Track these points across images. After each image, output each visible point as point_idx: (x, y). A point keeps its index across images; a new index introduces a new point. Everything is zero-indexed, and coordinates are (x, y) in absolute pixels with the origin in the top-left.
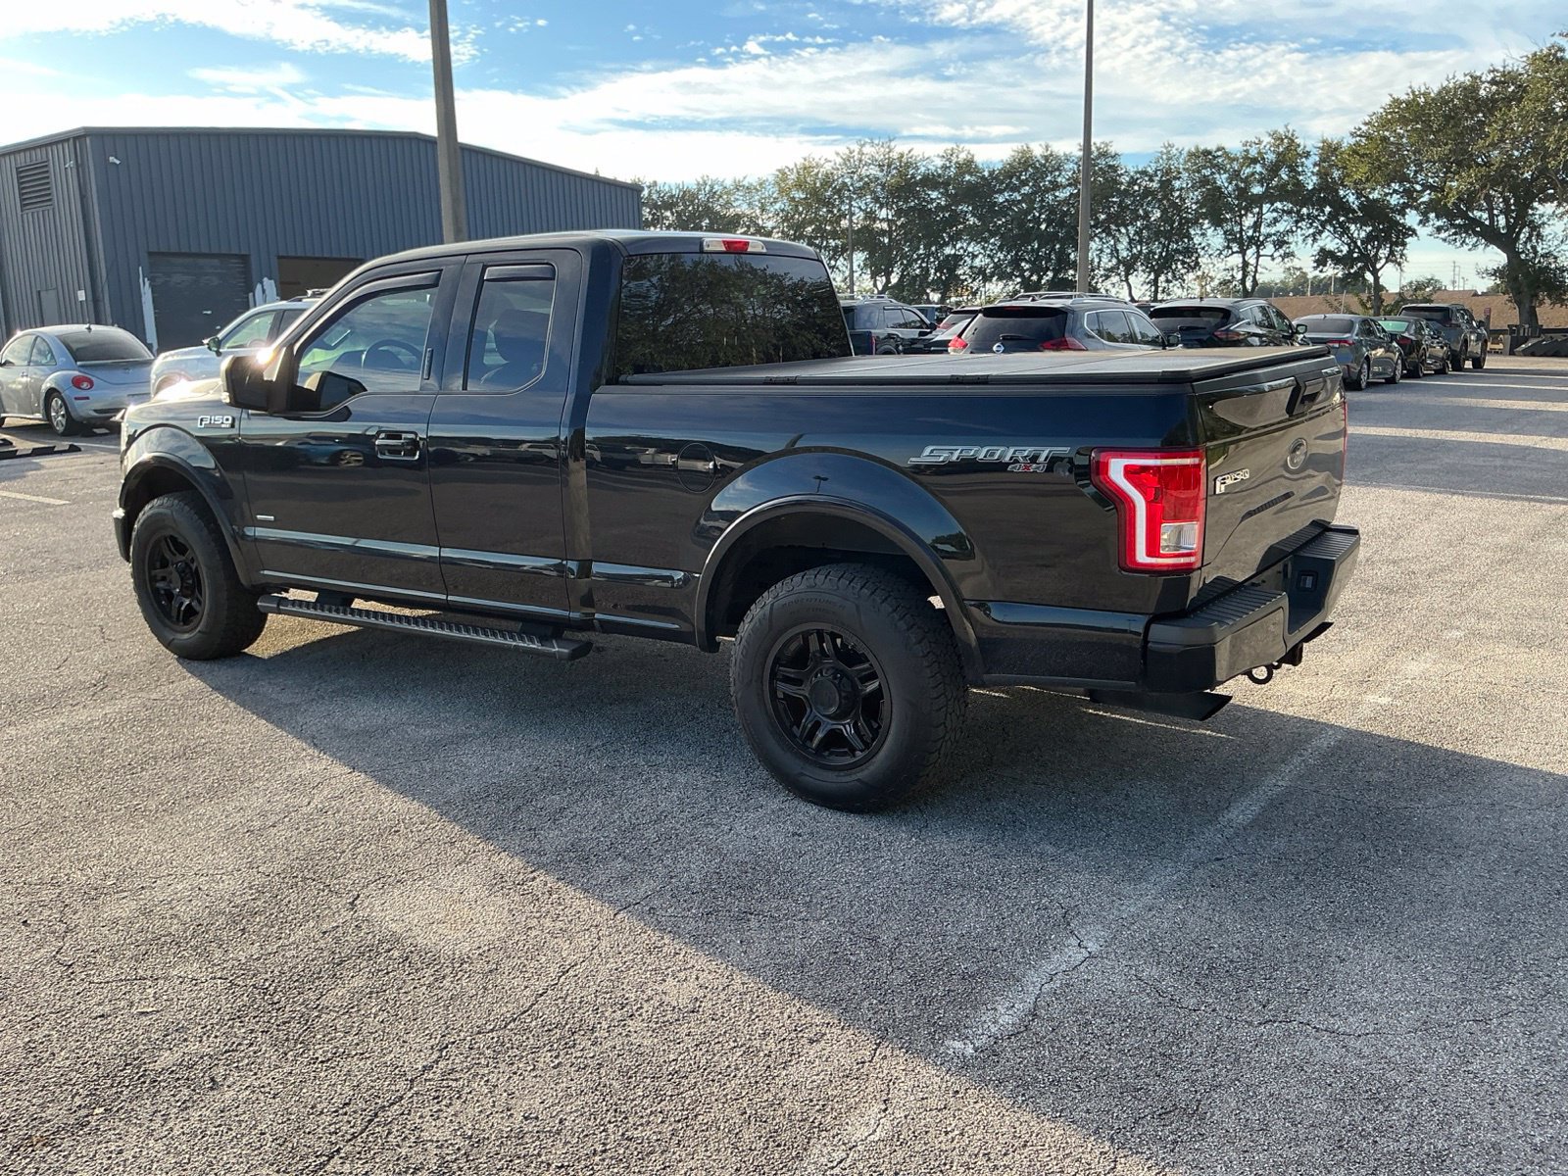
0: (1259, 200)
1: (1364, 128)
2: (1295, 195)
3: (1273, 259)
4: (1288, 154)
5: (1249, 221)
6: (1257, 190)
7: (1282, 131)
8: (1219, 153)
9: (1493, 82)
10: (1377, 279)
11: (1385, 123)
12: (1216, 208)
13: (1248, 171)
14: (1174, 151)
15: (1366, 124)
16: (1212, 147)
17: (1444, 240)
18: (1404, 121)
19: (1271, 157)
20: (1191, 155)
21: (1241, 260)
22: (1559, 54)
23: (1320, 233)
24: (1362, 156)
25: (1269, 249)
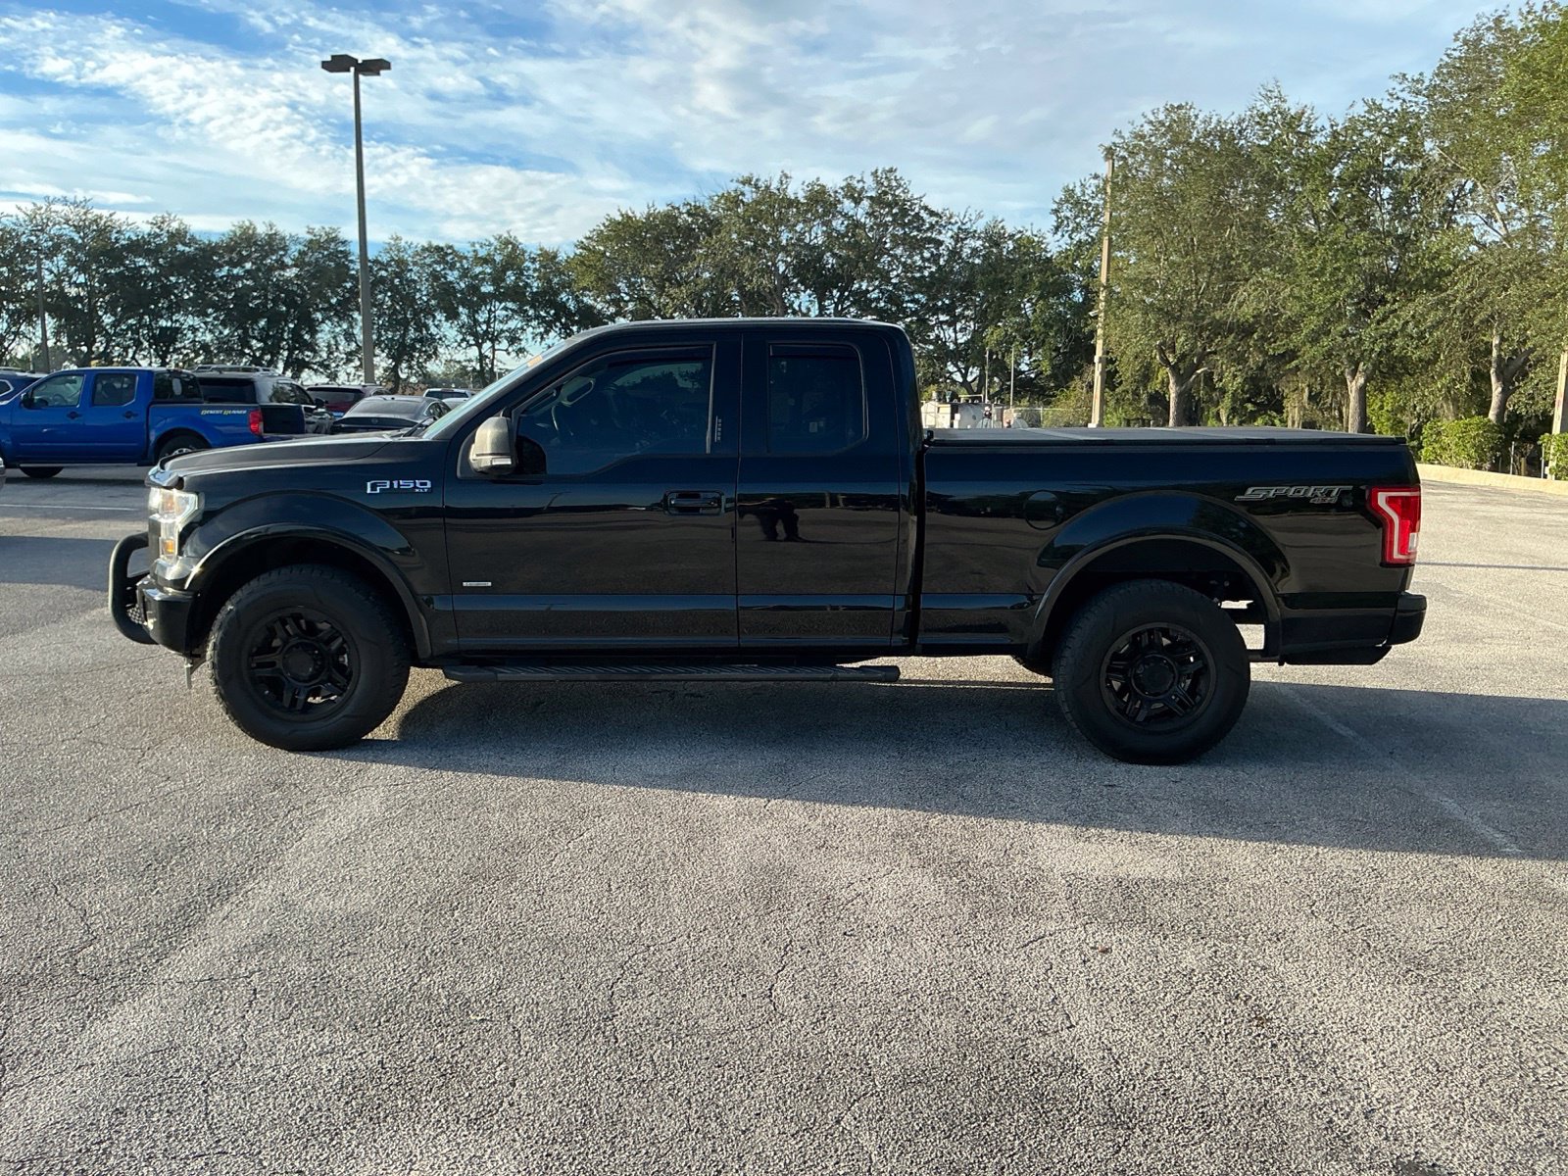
0: (485, 299)
1: (586, 242)
2: (516, 294)
3: (509, 354)
4: (513, 258)
5: (482, 317)
6: (487, 288)
7: (505, 235)
8: (449, 251)
9: (689, 213)
11: (601, 238)
12: (448, 301)
13: (478, 270)
14: (403, 243)
15: (587, 238)
16: (442, 244)
18: (620, 239)
19: (498, 258)
20: (424, 249)
21: (477, 354)
22: (740, 197)
23: (547, 332)
24: (586, 266)
25: (504, 344)
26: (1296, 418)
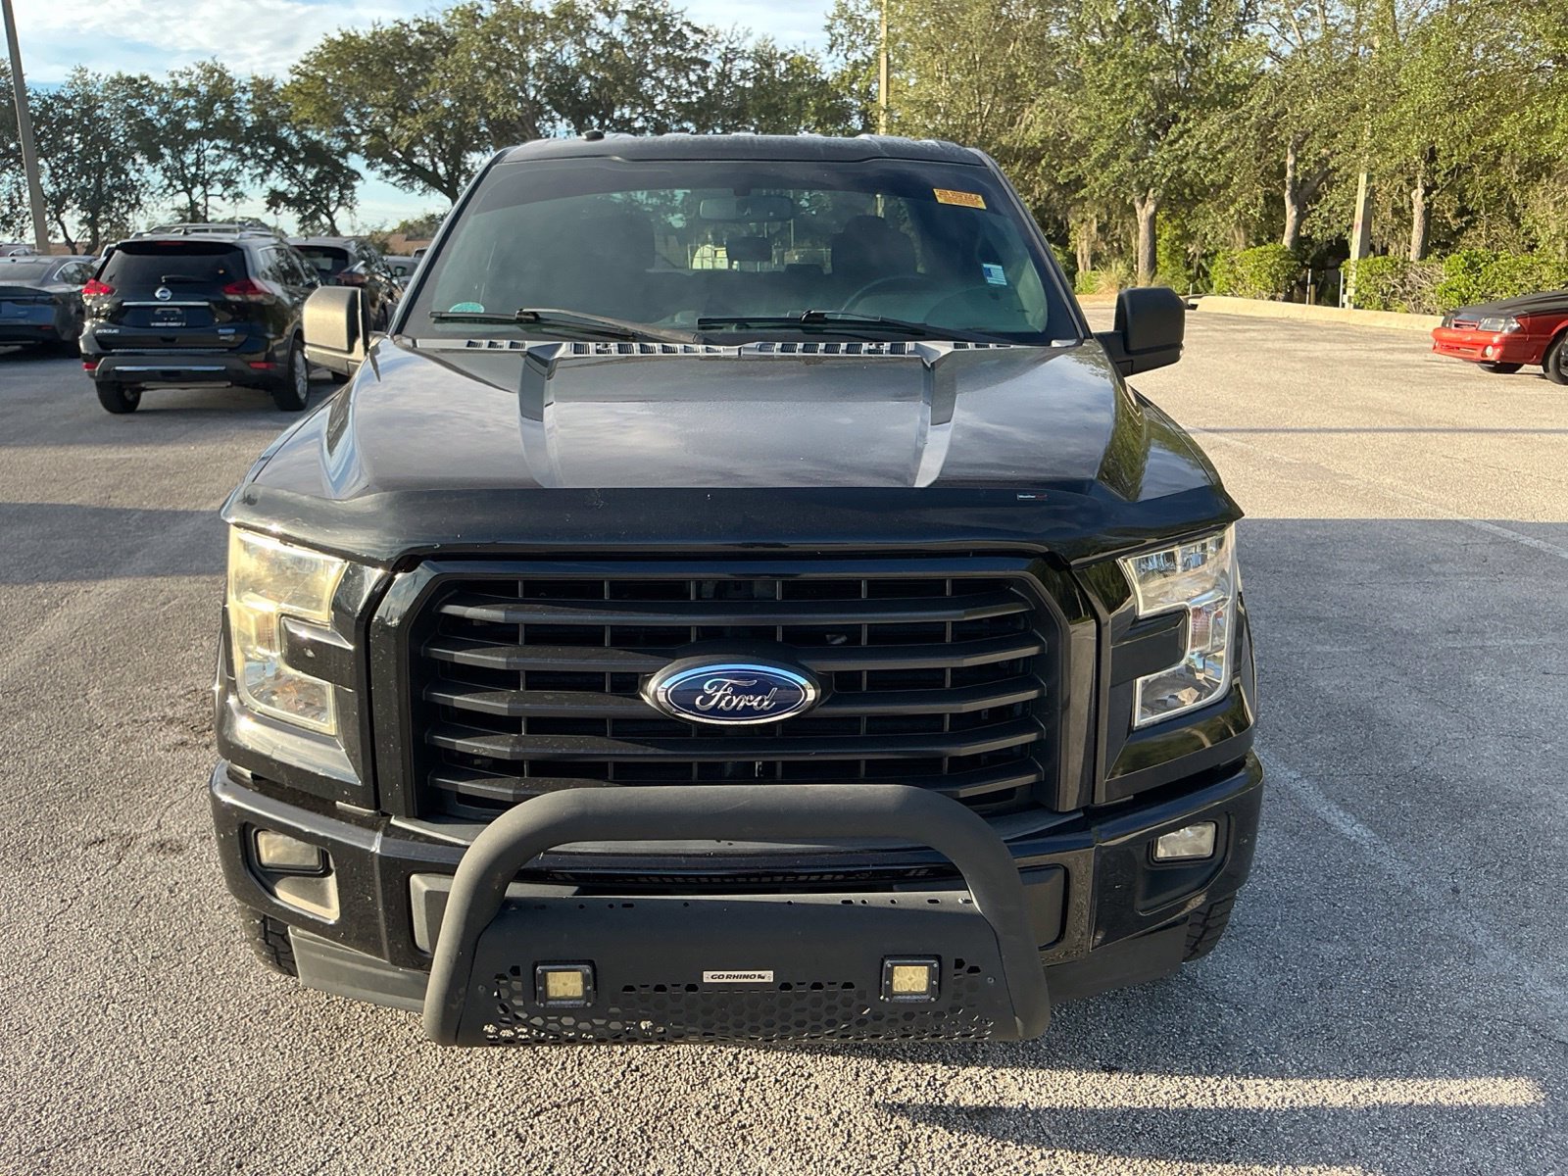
0: (193, 136)
1: (303, 66)
2: (228, 130)
3: (224, 199)
4: (220, 88)
5: (190, 158)
6: (193, 125)
7: (210, 62)
8: (145, 83)
9: (421, 31)
10: (332, 221)
11: (320, 61)
12: (149, 141)
13: (181, 103)
14: (89, 77)
15: (303, 62)
16: (135, 75)
17: (394, 184)
18: (342, 63)
19: (203, 89)
20: (114, 82)
21: (187, 200)
22: (478, 12)
23: (267, 173)
24: (305, 94)
25: (218, 188)
26: (1085, 251)
